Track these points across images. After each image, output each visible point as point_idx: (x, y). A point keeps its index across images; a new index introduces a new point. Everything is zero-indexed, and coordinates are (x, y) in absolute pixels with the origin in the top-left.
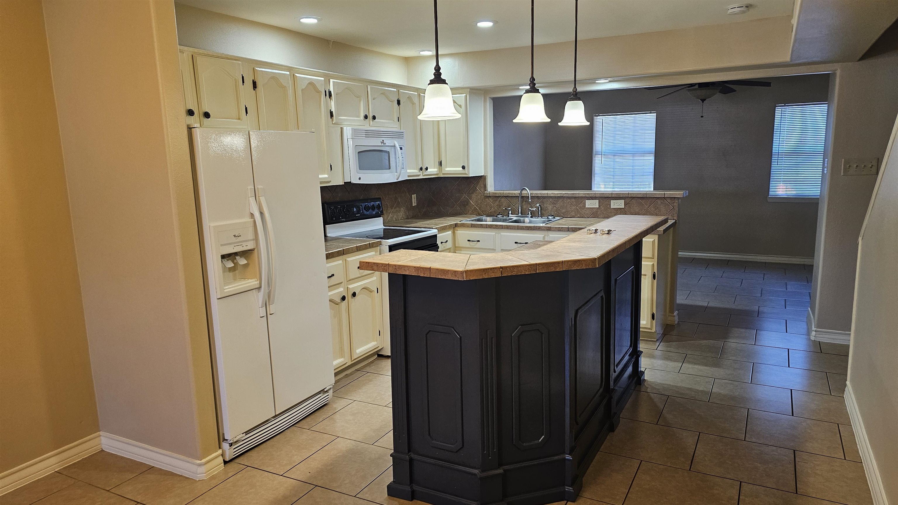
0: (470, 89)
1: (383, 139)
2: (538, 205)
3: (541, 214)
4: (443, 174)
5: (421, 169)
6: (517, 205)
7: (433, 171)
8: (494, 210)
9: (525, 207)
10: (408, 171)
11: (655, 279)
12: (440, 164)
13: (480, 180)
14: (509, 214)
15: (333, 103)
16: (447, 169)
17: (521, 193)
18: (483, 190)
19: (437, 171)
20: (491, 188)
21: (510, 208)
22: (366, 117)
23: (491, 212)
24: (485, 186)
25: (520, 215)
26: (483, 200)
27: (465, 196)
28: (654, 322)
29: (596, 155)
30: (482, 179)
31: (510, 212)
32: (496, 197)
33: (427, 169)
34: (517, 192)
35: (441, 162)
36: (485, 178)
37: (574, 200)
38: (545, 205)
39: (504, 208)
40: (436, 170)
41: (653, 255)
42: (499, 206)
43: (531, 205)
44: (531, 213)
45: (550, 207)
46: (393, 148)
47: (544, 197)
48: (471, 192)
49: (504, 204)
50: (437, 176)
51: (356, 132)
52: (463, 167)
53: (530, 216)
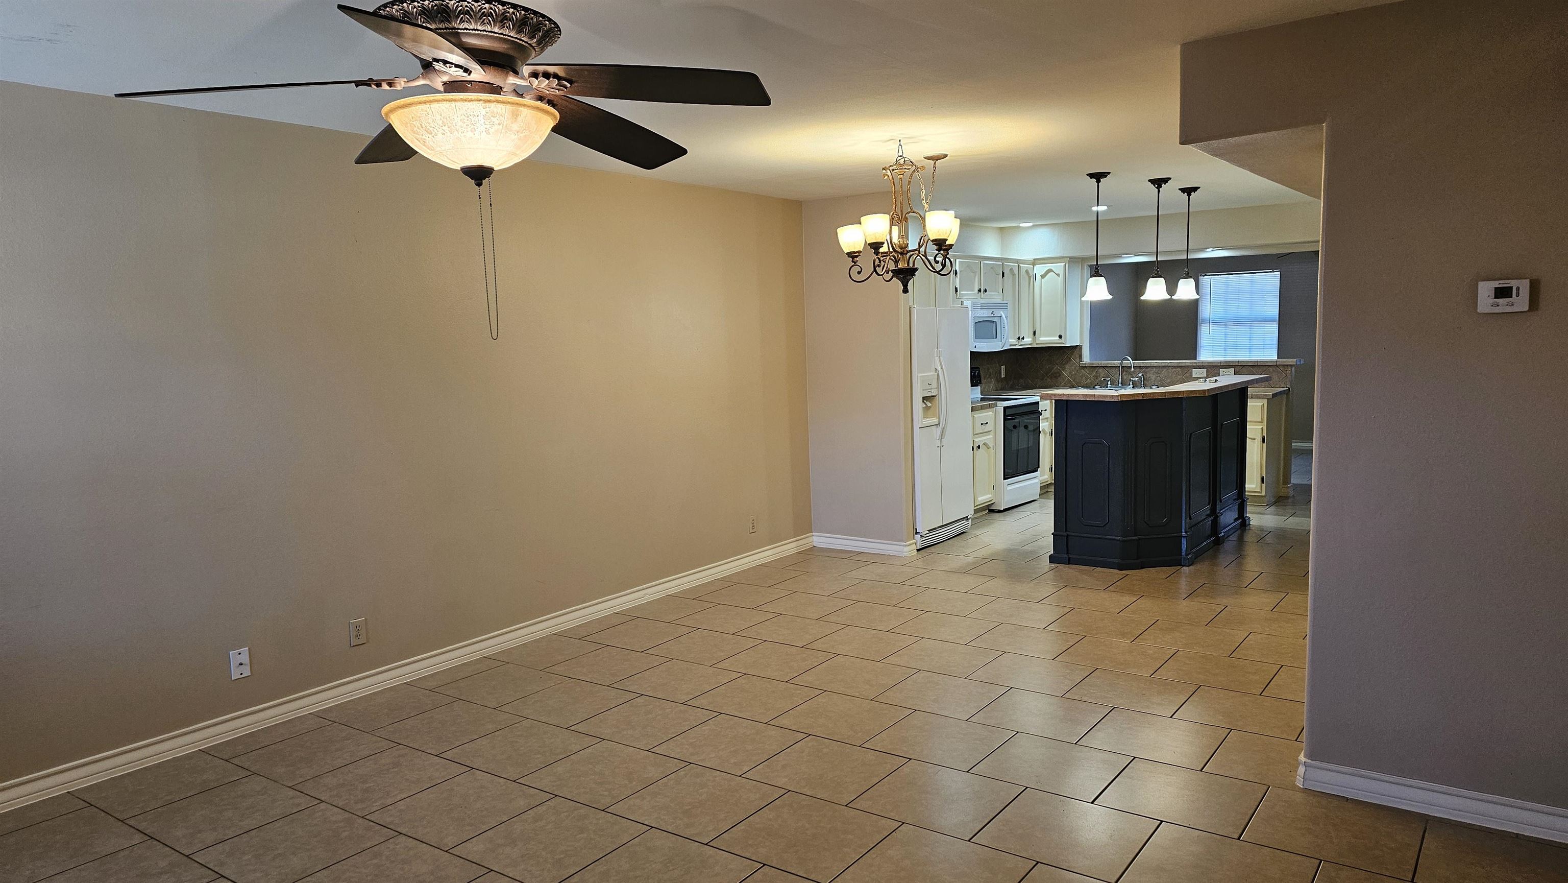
0: (1070, 258)
1: (993, 310)
2: (1140, 375)
3: (1143, 384)
4: (1037, 344)
5: (1019, 338)
6: (1117, 376)
7: (1028, 342)
8: (1090, 381)
9: (1125, 377)
10: (1010, 340)
11: (1264, 443)
12: (1034, 333)
13: (1075, 350)
14: (1108, 384)
15: (958, 279)
16: (1041, 339)
17: (1121, 363)
18: (1078, 361)
19: (1031, 341)
20: (1086, 358)
21: (1109, 379)
22: (980, 291)
23: (1086, 384)
24: (1081, 356)
25: (1120, 385)
26: (1079, 371)
27: (1056, 368)
28: (1264, 485)
29: (1201, 323)
30: (1078, 349)
31: (1109, 383)
32: (1093, 368)
33: (1023, 338)
34: (1117, 363)
35: (1035, 331)
36: (1081, 348)
37: (1179, 369)
38: (1148, 375)
39: (1102, 379)
40: (1030, 339)
41: (1263, 418)
42: (1096, 377)
43: (1131, 374)
44: (1132, 383)
45: (1153, 377)
46: (999, 318)
47: (1147, 367)
48: (1064, 363)
49: (1102, 375)
50: (1030, 346)
51: (974, 305)
52: (1060, 337)
53: (1131, 386)
